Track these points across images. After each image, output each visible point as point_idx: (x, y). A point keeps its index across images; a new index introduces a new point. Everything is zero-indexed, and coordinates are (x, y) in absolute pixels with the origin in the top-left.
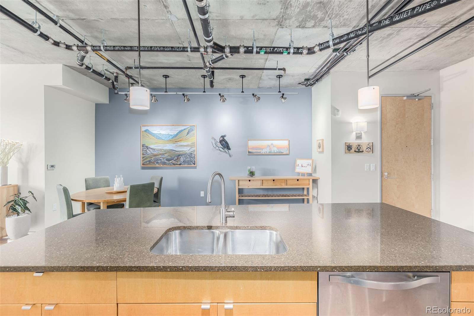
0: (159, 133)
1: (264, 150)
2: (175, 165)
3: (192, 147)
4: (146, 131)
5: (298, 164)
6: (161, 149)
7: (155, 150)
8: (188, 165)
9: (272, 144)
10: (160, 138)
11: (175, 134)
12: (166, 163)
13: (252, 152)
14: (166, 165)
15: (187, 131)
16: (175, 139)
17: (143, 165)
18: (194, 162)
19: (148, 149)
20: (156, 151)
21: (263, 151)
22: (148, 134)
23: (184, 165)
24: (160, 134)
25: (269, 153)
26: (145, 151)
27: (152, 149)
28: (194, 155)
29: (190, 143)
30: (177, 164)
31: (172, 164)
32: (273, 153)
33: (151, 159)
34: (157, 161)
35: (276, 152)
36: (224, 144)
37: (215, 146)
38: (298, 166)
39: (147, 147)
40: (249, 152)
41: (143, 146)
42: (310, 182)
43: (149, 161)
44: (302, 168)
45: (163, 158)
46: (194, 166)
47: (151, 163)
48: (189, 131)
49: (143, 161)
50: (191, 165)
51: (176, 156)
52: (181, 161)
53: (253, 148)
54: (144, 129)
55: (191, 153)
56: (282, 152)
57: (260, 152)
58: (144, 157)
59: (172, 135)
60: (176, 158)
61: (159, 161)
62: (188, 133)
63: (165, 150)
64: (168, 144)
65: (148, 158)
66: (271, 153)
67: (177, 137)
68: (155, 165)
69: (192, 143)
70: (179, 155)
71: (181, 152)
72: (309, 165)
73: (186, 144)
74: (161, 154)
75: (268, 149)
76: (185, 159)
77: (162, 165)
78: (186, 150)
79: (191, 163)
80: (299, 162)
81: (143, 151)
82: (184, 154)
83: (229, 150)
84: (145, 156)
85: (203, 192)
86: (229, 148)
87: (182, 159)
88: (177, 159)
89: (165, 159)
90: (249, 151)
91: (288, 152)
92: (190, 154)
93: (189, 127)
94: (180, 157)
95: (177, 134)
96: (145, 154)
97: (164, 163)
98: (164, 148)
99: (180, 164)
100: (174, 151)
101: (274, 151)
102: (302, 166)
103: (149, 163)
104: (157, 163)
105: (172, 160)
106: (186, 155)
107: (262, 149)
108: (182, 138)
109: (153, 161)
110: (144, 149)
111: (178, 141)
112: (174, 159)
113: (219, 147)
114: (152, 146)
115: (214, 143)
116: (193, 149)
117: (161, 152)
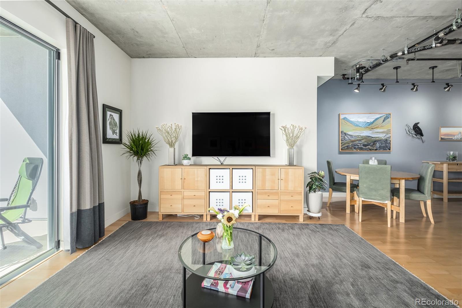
0: (356, 120)
1: (455, 136)
2: (371, 150)
3: (387, 134)
4: (344, 119)
6: (358, 136)
7: (352, 136)
8: (383, 150)
10: (357, 126)
11: (372, 121)
12: (362, 148)
13: (444, 139)
14: (363, 150)
15: (383, 119)
16: (370, 126)
17: (341, 150)
18: (389, 148)
19: (346, 135)
20: (354, 138)
21: (455, 138)
22: (346, 122)
23: (380, 150)
24: (358, 121)
26: (343, 137)
27: (349, 135)
28: (389, 141)
30: (373, 150)
31: (368, 149)
33: (349, 144)
34: (354, 147)
36: (417, 130)
37: (408, 133)
39: (345, 134)
40: (442, 139)
41: (341, 133)
43: (347, 146)
45: (360, 144)
46: (389, 151)
47: (349, 148)
49: (341, 146)
50: (386, 150)
51: (373, 142)
52: (377, 146)
53: (445, 135)
54: (342, 117)
55: (387, 140)
58: (343, 143)
59: (369, 123)
60: (372, 143)
61: (357, 147)
62: (384, 121)
63: (362, 137)
64: (365, 130)
65: (346, 144)
67: (373, 125)
68: (353, 150)
69: (387, 130)
70: (375, 141)
71: (377, 139)
73: (381, 131)
74: (358, 140)
75: (460, 136)
76: (380, 144)
77: (359, 150)
78: (382, 136)
79: (386, 148)
81: (342, 137)
82: (379, 141)
86: (422, 135)
87: (378, 145)
88: (373, 145)
89: (362, 145)
90: (441, 137)
92: (385, 140)
93: (385, 115)
94: (376, 143)
95: (374, 122)
96: (343, 140)
97: (361, 149)
99: (376, 150)
100: (370, 138)
103: (347, 148)
104: (355, 148)
105: (368, 146)
106: (381, 141)
108: (378, 125)
109: (350, 147)
110: (343, 136)
111: (375, 128)
112: (371, 145)
113: (412, 134)
114: (350, 133)
115: (407, 129)
116: (388, 136)
117: (359, 139)
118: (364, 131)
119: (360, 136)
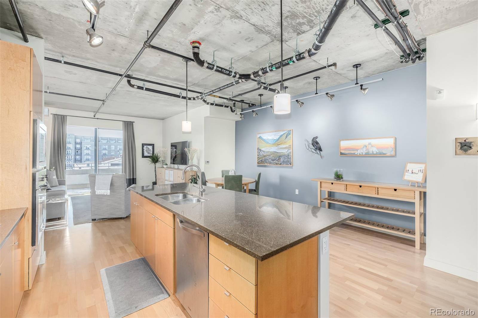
0: (267, 138)
1: (359, 151)
2: (277, 164)
3: (289, 149)
4: (260, 137)
5: (408, 170)
6: (268, 151)
8: (286, 165)
9: (370, 144)
10: (268, 143)
11: (278, 138)
12: (271, 162)
13: (345, 154)
14: (272, 164)
15: (286, 136)
16: (277, 143)
17: (258, 163)
18: (290, 163)
19: (261, 151)
20: (265, 153)
21: (358, 152)
22: (261, 140)
23: (283, 164)
24: (268, 139)
25: (366, 154)
27: (263, 151)
28: (290, 156)
29: (288, 146)
31: (275, 164)
32: (371, 154)
35: (375, 153)
36: (316, 146)
37: (308, 147)
38: (408, 172)
39: (260, 150)
40: (341, 154)
41: (258, 149)
42: (415, 195)
43: (261, 161)
45: (270, 158)
47: (262, 162)
48: (287, 135)
49: (258, 160)
50: (288, 165)
53: (346, 149)
54: (259, 136)
56: (384, 152)
57: (354, 154)
59: (275, 140)
60: (278, 158)
61: (267, 161)
62: (286, 137)
63: (271, 152)
64: (273, 146)
65: (261, 158)
67: (278, 141)
68: (265, 164)
71: (281, 154)
72: (421, 171)
73: (285, 147)
75: (365, 150)
76: (284, 159)
77: (269, 164)
78: (285, 151)
80: (410, 167)
81: (258, 153)
82: (283, 156)
83: (320, 152)
84: (259, 156)
85: (298, 190)
86: (320, 150)
87: (282, 160)
88: (279, 159)
89: (271, 159)
90: (341, 152)
91: (393, 153)
92: (287, 155)
93: (287, 131)
94: (280, 157)
95: (279, 138)
97: (270, 163)
98: (270, 150)
99: (280, 164)
100: (276, 153)
101: (373, 152)
102: (412, 173)
103: (261, 162)
104: (266, 162)
105: (275, 160)
106: (285, 156)
107: (357, 150)
108: (282, 142)
111: (279, 144)
112: (277, 159)
113: (311, 149)
114: (263, 149)
115: (307, 144)
116: (289, 152)
117: (268, 154)
118: (273, 148)
119: (270, 151)
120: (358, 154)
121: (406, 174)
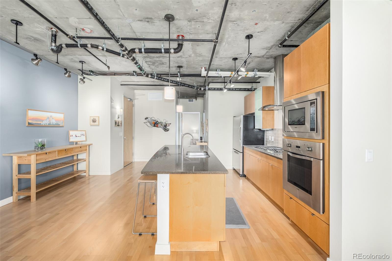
1: (44, 121)
5: (71, 135)
9: (51, 116)
13: (32, 123)
21: (43, 123)
25: (49, 125)
32: (52, 125)
35: (54, 124)
38: (72, 137)
40: (29, 124)
42: (87, 148)
44: (76, 138)
53: (33, 119)
56: (59, 124)
57: (40, 124)
66: (50, 125)
72: (83, 135)
75: (48, 121)
80: (73, 133)
90: (28, 122)
91: (63, 125)
101: (53, 123)
102: (76, 136)
107: (42, 121)
120: (43, 125)
121: (71, 138)
